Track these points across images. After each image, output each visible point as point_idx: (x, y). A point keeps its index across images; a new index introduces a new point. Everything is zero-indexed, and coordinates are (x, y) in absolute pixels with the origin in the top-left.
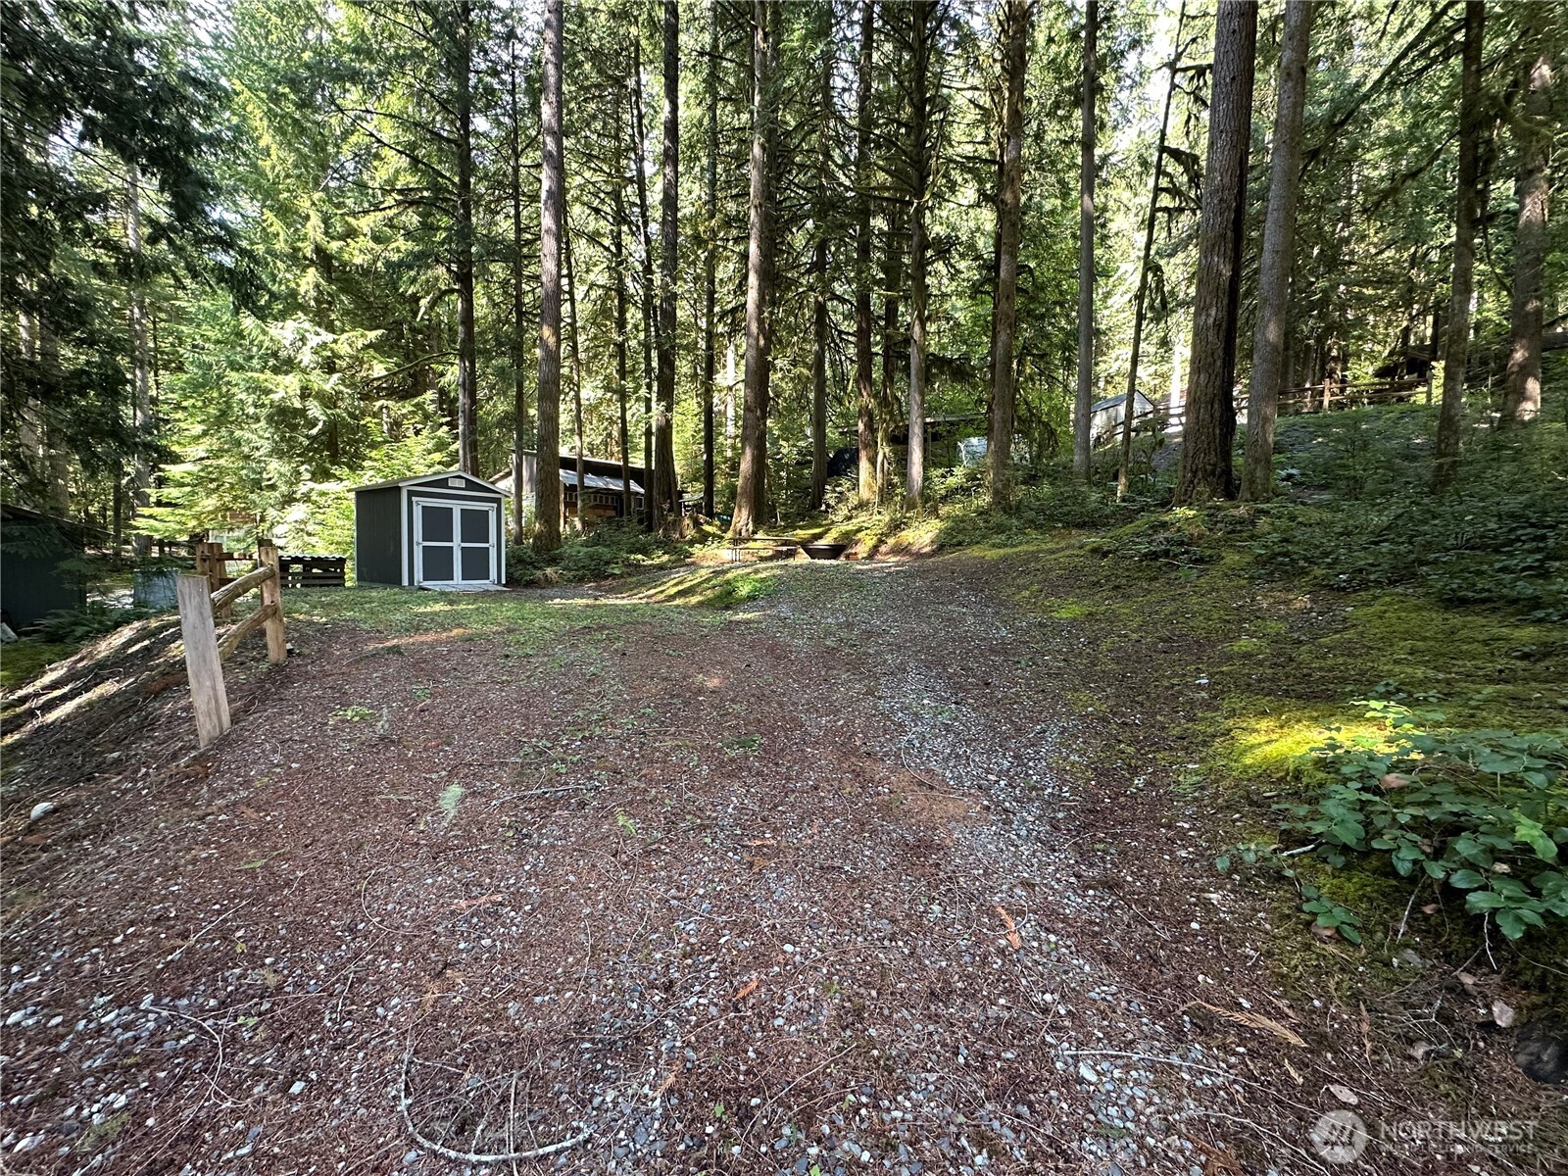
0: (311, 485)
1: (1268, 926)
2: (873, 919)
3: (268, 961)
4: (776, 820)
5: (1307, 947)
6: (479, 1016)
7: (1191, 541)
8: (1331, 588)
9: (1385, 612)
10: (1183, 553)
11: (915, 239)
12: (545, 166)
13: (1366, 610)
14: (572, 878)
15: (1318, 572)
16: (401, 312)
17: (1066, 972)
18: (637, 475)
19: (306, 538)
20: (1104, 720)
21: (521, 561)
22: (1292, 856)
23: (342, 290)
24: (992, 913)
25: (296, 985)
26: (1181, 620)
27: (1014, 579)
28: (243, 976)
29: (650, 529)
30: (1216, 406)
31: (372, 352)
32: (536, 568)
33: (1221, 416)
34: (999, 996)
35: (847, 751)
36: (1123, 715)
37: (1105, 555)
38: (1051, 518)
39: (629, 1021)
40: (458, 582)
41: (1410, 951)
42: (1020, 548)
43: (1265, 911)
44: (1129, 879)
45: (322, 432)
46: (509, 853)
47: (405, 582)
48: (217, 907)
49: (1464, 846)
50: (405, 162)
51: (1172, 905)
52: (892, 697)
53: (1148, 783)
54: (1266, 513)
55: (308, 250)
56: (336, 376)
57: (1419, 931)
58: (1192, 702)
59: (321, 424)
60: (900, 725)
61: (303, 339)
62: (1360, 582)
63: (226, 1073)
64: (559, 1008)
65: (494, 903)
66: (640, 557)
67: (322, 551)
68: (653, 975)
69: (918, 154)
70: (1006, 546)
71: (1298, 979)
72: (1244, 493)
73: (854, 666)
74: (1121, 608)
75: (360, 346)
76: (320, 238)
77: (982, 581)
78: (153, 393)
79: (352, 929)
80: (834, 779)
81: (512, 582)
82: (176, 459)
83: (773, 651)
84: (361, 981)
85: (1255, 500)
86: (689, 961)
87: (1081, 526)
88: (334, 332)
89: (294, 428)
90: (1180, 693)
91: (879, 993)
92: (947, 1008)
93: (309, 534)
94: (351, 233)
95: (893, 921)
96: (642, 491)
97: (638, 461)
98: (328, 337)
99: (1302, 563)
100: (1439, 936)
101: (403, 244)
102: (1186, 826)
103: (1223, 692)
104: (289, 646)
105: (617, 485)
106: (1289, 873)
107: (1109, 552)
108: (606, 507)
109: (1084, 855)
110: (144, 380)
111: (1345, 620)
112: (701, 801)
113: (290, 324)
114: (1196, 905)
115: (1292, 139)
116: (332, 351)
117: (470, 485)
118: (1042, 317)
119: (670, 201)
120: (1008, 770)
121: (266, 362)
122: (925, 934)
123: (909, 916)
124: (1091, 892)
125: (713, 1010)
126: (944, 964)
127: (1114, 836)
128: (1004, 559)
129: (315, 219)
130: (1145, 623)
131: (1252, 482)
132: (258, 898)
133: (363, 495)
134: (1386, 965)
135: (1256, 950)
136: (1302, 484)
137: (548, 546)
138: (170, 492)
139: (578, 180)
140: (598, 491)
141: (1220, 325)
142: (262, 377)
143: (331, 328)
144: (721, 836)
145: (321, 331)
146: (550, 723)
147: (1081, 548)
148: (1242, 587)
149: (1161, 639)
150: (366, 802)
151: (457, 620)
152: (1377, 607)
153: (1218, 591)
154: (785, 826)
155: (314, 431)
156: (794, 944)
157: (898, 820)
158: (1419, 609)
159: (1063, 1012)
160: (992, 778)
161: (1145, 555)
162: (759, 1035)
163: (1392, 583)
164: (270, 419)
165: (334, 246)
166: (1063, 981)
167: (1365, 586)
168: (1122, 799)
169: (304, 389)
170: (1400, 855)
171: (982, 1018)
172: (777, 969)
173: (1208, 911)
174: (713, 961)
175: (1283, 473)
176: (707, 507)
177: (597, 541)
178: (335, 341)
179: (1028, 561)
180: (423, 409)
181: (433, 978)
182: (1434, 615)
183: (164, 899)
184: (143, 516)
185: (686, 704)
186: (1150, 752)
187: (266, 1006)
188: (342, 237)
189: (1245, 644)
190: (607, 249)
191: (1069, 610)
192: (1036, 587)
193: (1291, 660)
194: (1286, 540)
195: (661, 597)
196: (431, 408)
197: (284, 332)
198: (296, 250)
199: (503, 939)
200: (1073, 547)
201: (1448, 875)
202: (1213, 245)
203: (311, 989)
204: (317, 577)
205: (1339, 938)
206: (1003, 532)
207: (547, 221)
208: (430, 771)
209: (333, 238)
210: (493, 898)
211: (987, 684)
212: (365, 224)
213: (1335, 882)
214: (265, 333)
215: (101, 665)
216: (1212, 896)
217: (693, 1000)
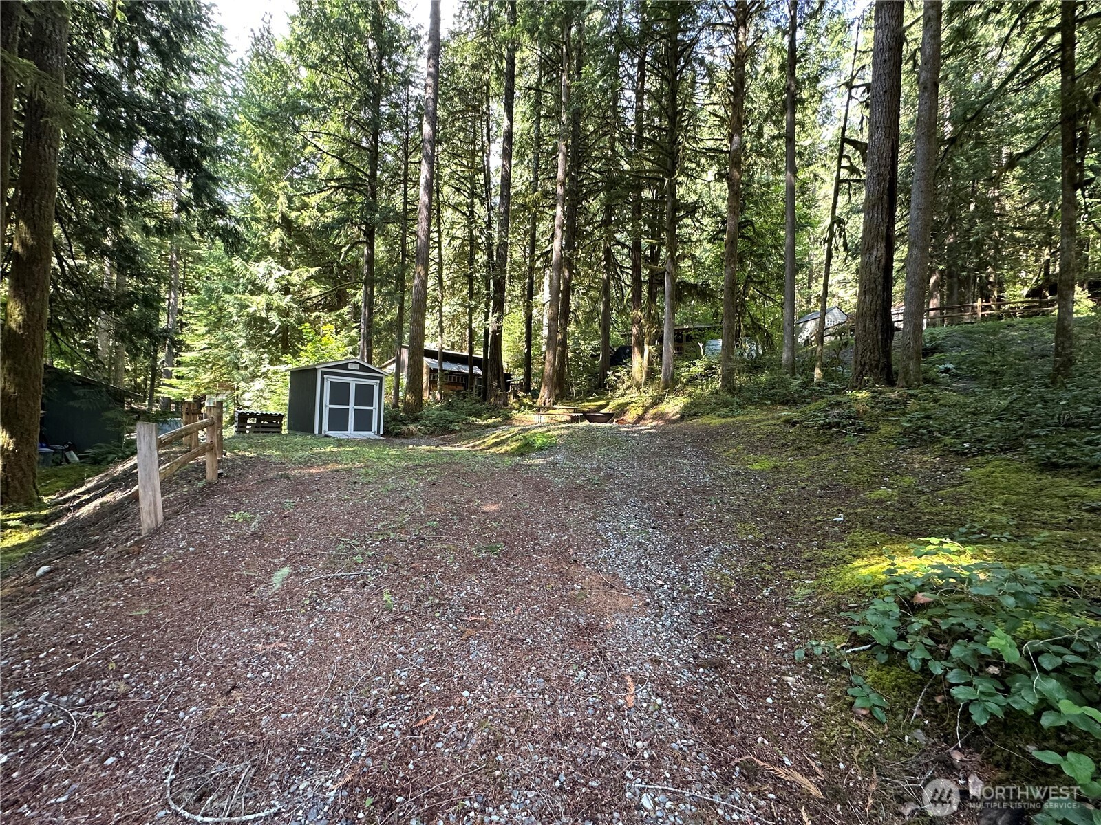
0: (268, 367)
1: (823, 705)
2: (533, 678)
3: (125, 676)
4: (492, 603)
5: (846, 722)
6: (242, 723)
7: (858, 416)
8: (956, 453)
9: (993, 472)
10: (850, 425)
11: (669, 204)
12: (424, 162)
13: (979, 470)
14: (338, 635)
15: (948, 440)
16: (332, 255)
17: (660, 727)
18: (477, 362)
19: (263, 401)
20: (757, 544)
21: (394, 419)
22: (854, 652)
23: (298, 243)
24: (621, 680)
25: (136, 693)
26: (840, 473)
27: (727, 440)
28: (107, 685)
29: (484, 399)
30: (878, 318)
31: (312, 281)
32: (404, 424)
33: (882, 326)
34: (604, 740)
35: (562, 558)
36: (773, 542)
37: (794, 424)
38: (764, 397)
39: (337, 736)
40: (351, 432)
41: (919, 731)
42: (737, 419)
43: (824, 693)
44: (733, 662)
45: (279, 332)
46: (304, 615)
47: (316, 431)
48: (109, 638)
49: (958, 651)
50: (336, 162)
51: (757, 683)
52: (609, 522)
53: (773, 593)
54: (915, 396)
55: (277, 217)
56: (289, 296)
57: (930, 716)
58: (826, 535)
59: (277, 327)
60: (607, 542)
61: (270, 274)
62: (980, 449)
63: (72, 748)
64: (295, 721)
65: (281, 648)
66: (474, 419)
67: (272, 410)
68: (366, 705)
69: (672, 148)
70: (728, 416)
71: (832, 747)
72: (900, 381)
73: (589, 499)
74: (799, 463)
75: (305, 277)
76: (285, 209)
77: (705, 441)
78: (180, 307)
79: (185, 659)
80: (544, 577)
81: (387, 433)
82: (190, 349)
83: (537, 486)
84: (177, 693)
85: (908, 387)
86: (394, 698)
87: (784, 403)
88: (290, 269)
89: (262, 329)
90: (820, 527)
91: (516, 731)
92: (563, 745)
93: (265, 399)
94: (305, 206)
95: (547, 680)
96: (481, 373)
97: (479, 353)
98: (286, 272)
99: (936, 434)
100: (943, 720)
101: (335, 213)
102: (789, 625)
103: (850, 528)
104: (220, 471)
105: (465, 369)
106: (846, 665)
107: (797, 422)
108: (457, 384)
109: (707, 643)
110: (176, 299)
111: (961, 478)
112: (444, 589)
113: (263, 264)
114: (775, 685)
115: (929, 131)
116: (288, 280)
117: (363, 368)
118: (761, 256)
119: (506, 182)
120: (674, 578)
121: (247, 288)
122: (566, 691)
123: (560, 678)
124: (701, 670)
125: (397, 733)
126: (572, 714)
127: (734, 630)
128: (724, 426)
129: (283, 199)
130: (813, 475)
131: (906, 373)
132: (135, 636)
133: (295, 373)
134: (899, 740)
135: (808, 722)
136: (957, 375)
137: (414, 411)
138: (184, 370)
139: (448, 170)
140: (452, 372)
141: (880, 261)
142: (243, 297)
143: (288, 266)
144: (450, 612)
145: (282, 268)
146: (365, 529)
147: (778, 419)
148: (890, 451)
149: (821, 488)
150: (227, 575)
151: (336, 458)
152: (988, 469)
153: (872, 452)
154: (497, 608)
155: (273, 332)
156: (471, 691)
157: (579, 608)
158: (1020, 471)
159: (646, 756)
160: (660, 582)
161: (822, 425)
162: (421, 753)
163: (1003, 450)
164: (247, 324)
165: (294, 215)
166: (656, 733)
167: (982, 452)
168: (751, 603)
169: (268, 305)
170: (913, 655)
171: (586, 755)
172: (452, 708)
173: (783, 690)
174: (410, 698)
175: (942, 367)
176: (526, 386)
177: (449, 407)
178: (290, 275)
179: (740, 427)
180: (342, 318)
181: (222, 695)
182: (1031, 476)
183: (80, 631)
184: (164, 385)
185: (462, 520)
186: (783, 569)
187: (113, 705)
188: (299, 210)
189: (882, 492)
190: (464, 214)
191: (762, 463)
192: (741, 446)
193: (911, 505)
194: (928, 417)
195: (482, 447)
196: (348, 317)
197: (258, 269)
198: (270, 217)
199: (277, 672)
200: (773, 418)
201: (946, 673)
202: (874, 206)
203: (144, 696)
204: (264, 427)
205: (871, 718)
206: (727, 406)
207: (424, 198)
208: (275, 557)
209: (293, 210)
210: (282, 644)
211: (681, 515)
212: (314, 200)
213: (878, 674)
214: (247, 269)
215: (115, 480)
216: (789, 678)
217: (386, 724)
